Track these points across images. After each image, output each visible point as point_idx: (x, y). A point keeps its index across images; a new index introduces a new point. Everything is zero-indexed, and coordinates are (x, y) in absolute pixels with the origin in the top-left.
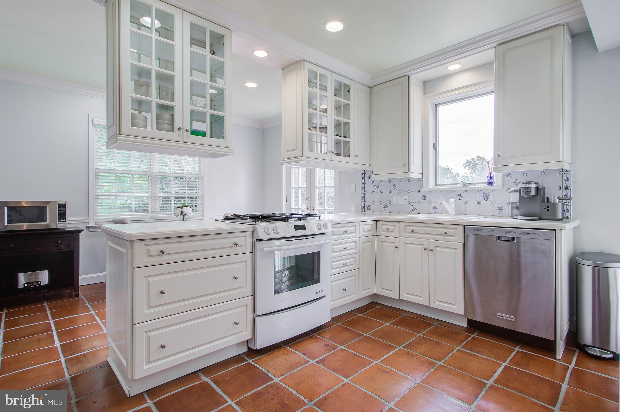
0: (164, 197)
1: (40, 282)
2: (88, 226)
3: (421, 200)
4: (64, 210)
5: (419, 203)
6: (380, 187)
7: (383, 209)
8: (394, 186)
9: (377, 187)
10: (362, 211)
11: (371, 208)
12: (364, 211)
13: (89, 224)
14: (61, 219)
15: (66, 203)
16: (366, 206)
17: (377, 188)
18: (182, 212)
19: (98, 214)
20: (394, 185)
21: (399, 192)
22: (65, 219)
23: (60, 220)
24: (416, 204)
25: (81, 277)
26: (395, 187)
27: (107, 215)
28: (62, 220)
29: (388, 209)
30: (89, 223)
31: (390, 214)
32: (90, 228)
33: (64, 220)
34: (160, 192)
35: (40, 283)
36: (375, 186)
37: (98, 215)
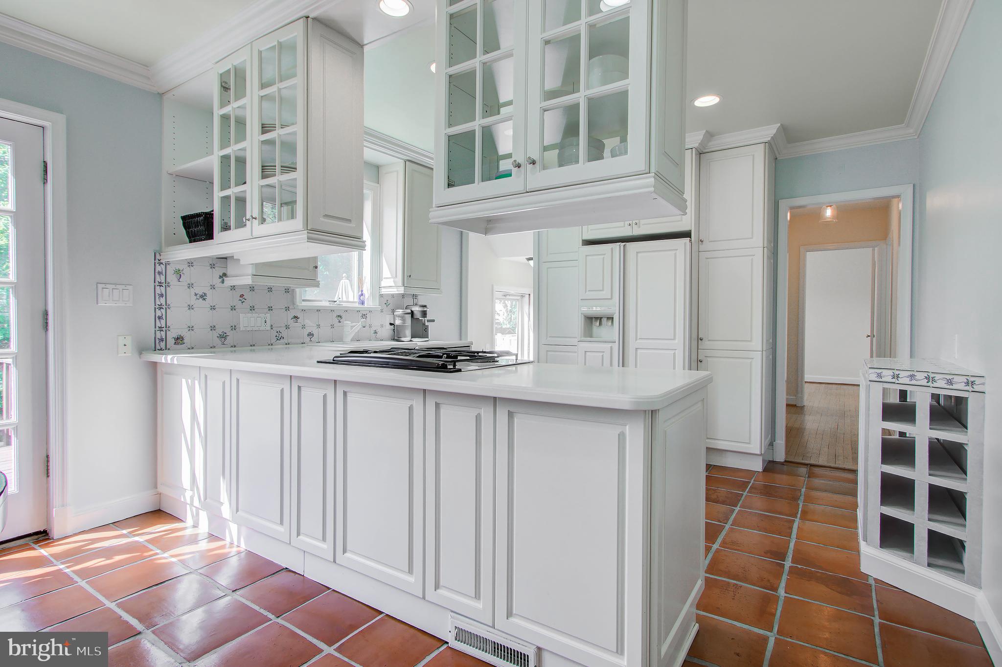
3: (291, 323)
5: (287, 327)
6: (208, 298)
7: (218, 341)
8: (240, 297)
9: (203, 297)
10: (158, 347)
11: (185, 341)
12: (164, 348)
16: (171, 335)
17: (201, 299)
20: (242, 296)
21: (252, 308)
24: (283, 330)
26: (243, 300)
29: (229, 340)
31: (233, 349)
36: (196, 295)
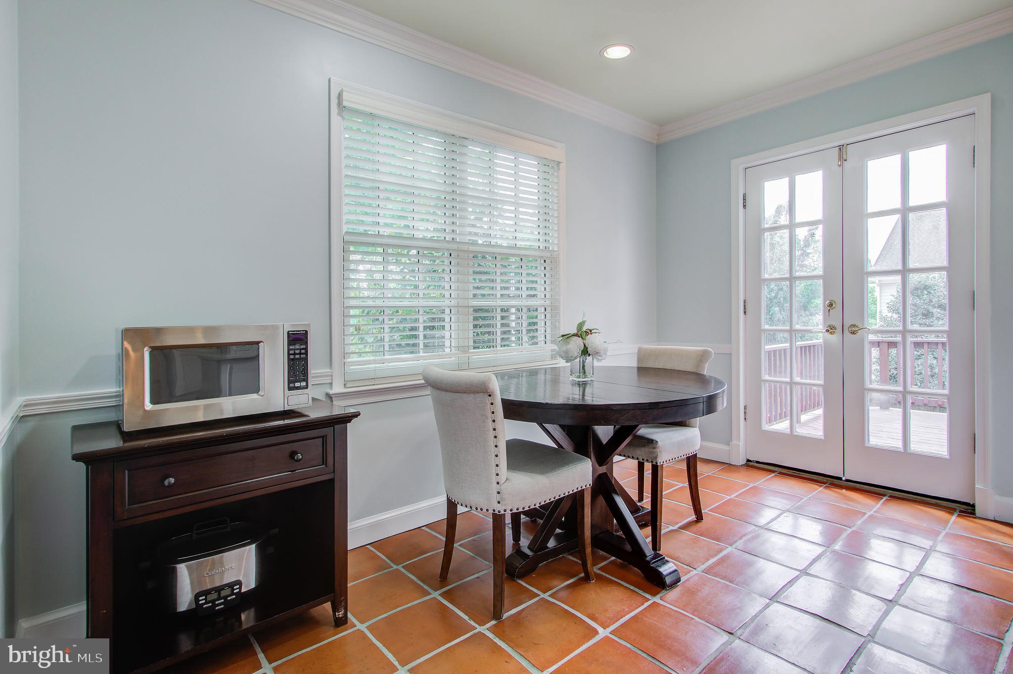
0: (477, 310)
1: (239, 583)
2: (331, 392)
4: (303, 351)
13: (331, 388)
14: (294, 382)
15: (306, 332)
18: (585, 347)
19: (349, 358)
22: (306, 380)
23: (292, 385)
25: (351, 526)
27: (370, 361)
28: (297, 384)
30: (331, 384)
32: (333, 399)
33: (304, 384)
34: (475, 296)
35: (240, 588)
37: (349, 360)
